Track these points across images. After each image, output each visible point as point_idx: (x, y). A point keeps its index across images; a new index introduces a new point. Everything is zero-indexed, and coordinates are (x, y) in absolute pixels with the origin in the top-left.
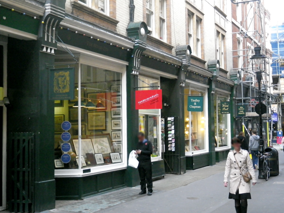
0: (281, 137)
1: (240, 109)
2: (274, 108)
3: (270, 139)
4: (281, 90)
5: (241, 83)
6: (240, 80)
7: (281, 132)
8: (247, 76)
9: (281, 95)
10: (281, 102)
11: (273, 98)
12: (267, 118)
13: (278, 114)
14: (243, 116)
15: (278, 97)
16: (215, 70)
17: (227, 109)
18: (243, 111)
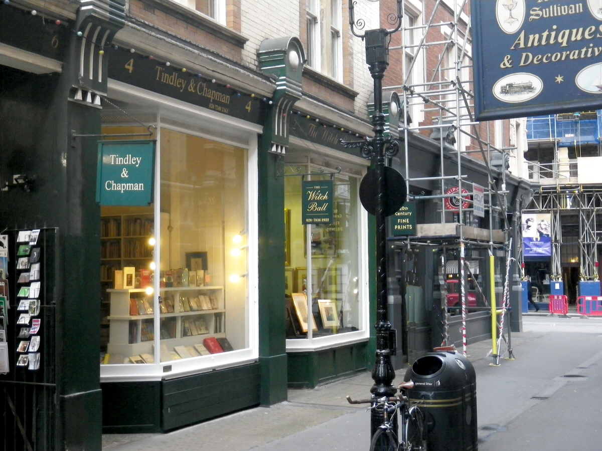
0: (558, 297)
1: (399, 214)
2: (542, 223)
3: (498, 305)
4: (560, 177)
5: (403, 132)
6: (401, 124)
7: (560, 283)
8: (437, 118)
9: (559, 190)
10: (560, 209)
11: (529, 192)
12: (491, 243)
13: (553, 239)
14: (407, 236)
15: (553, 196)
16: (282, 72)
17: (324, 208)
18: (409, 221)
